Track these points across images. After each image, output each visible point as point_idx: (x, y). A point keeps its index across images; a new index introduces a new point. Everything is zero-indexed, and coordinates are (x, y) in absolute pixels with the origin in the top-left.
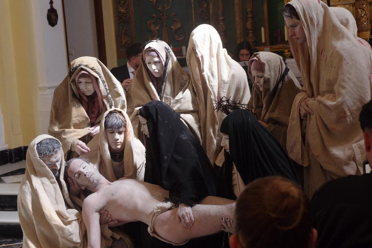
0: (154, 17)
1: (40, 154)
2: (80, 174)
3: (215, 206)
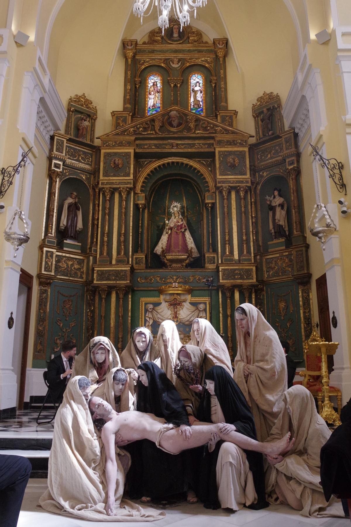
0: (60, 335)
1: (80, 386)
2: (99, 406)
3: (205, 426)
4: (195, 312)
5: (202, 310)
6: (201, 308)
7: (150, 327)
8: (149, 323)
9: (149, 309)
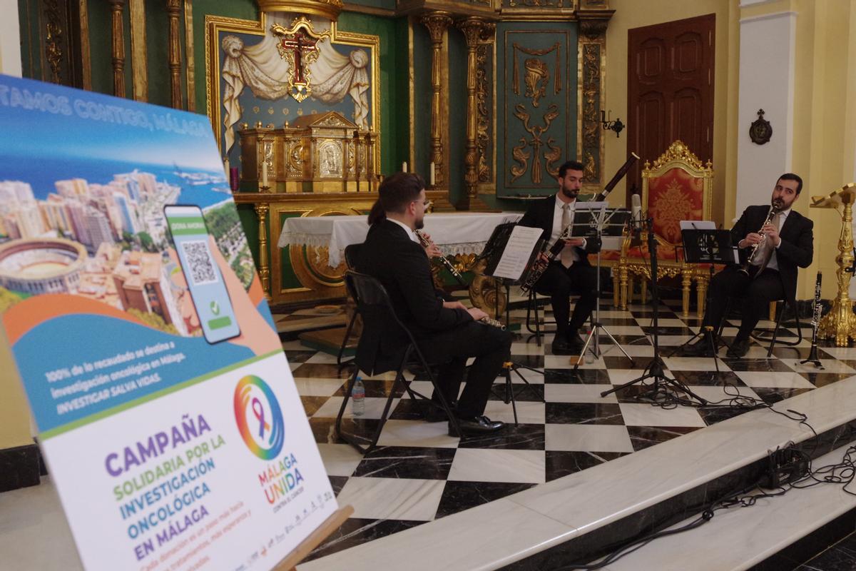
4: (345, 69)
5: (359, 66)
6: (358, 63)
7: (237, 101)
8: (233, 90)
9: (231, 50)
